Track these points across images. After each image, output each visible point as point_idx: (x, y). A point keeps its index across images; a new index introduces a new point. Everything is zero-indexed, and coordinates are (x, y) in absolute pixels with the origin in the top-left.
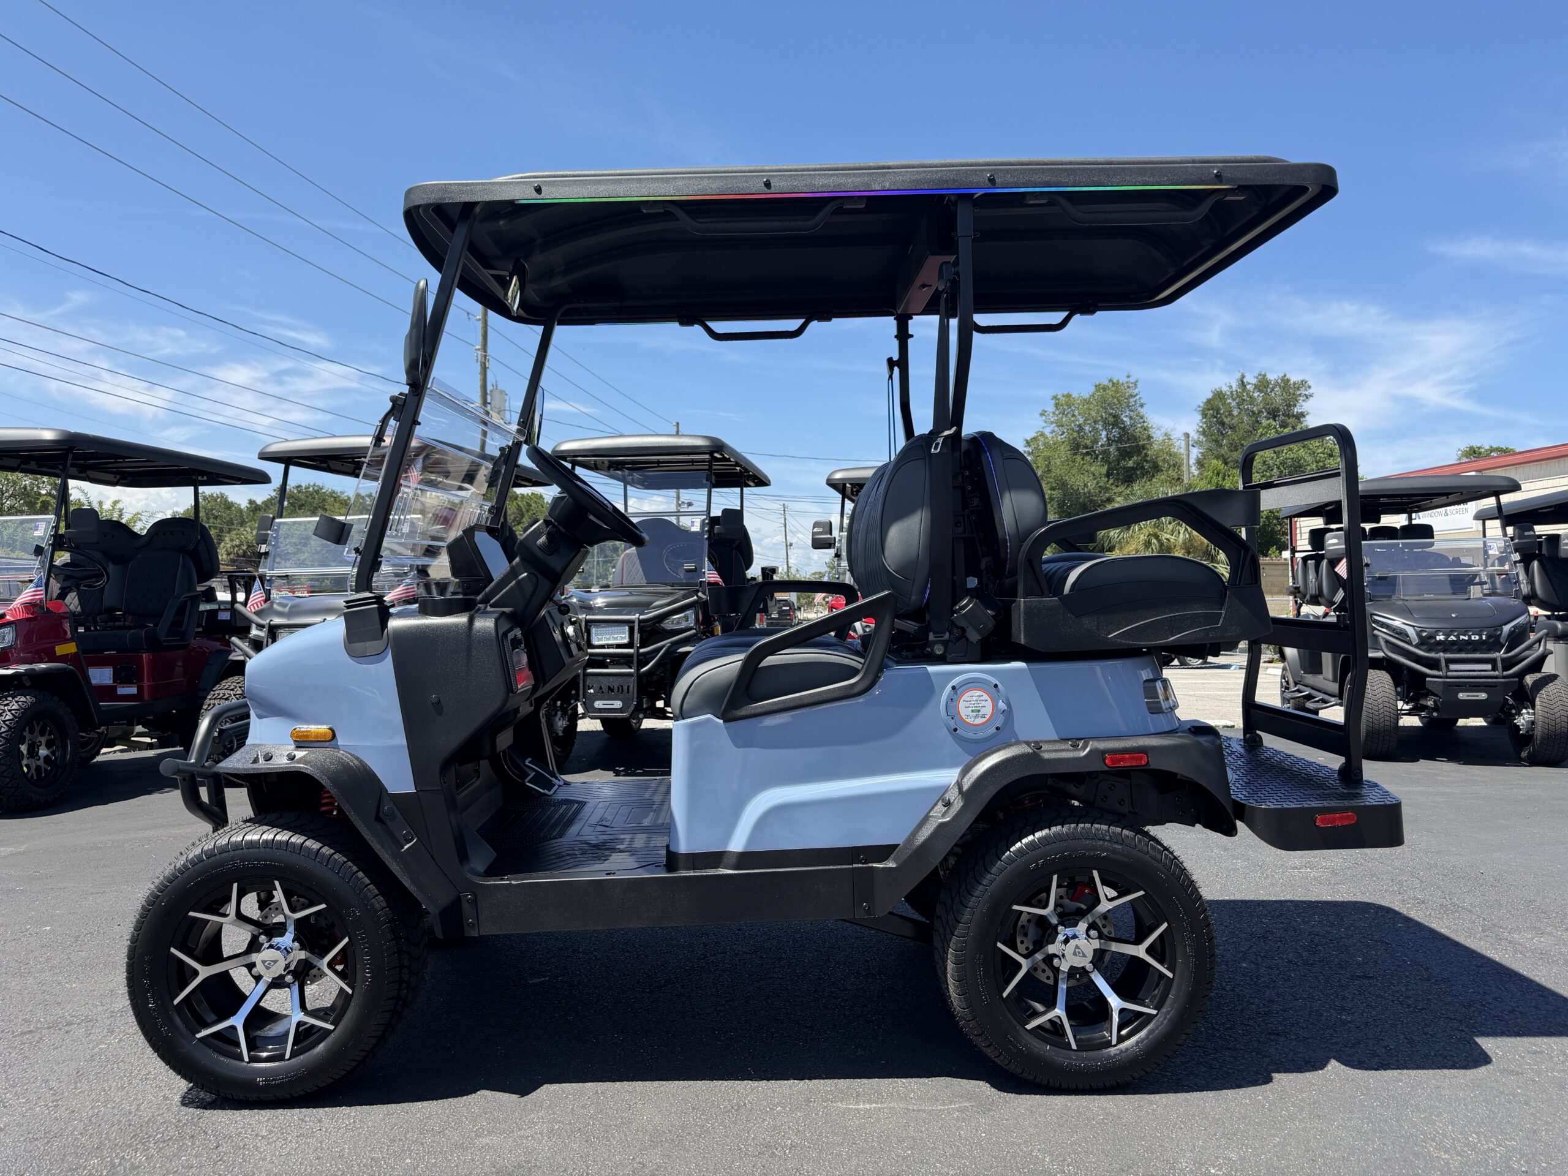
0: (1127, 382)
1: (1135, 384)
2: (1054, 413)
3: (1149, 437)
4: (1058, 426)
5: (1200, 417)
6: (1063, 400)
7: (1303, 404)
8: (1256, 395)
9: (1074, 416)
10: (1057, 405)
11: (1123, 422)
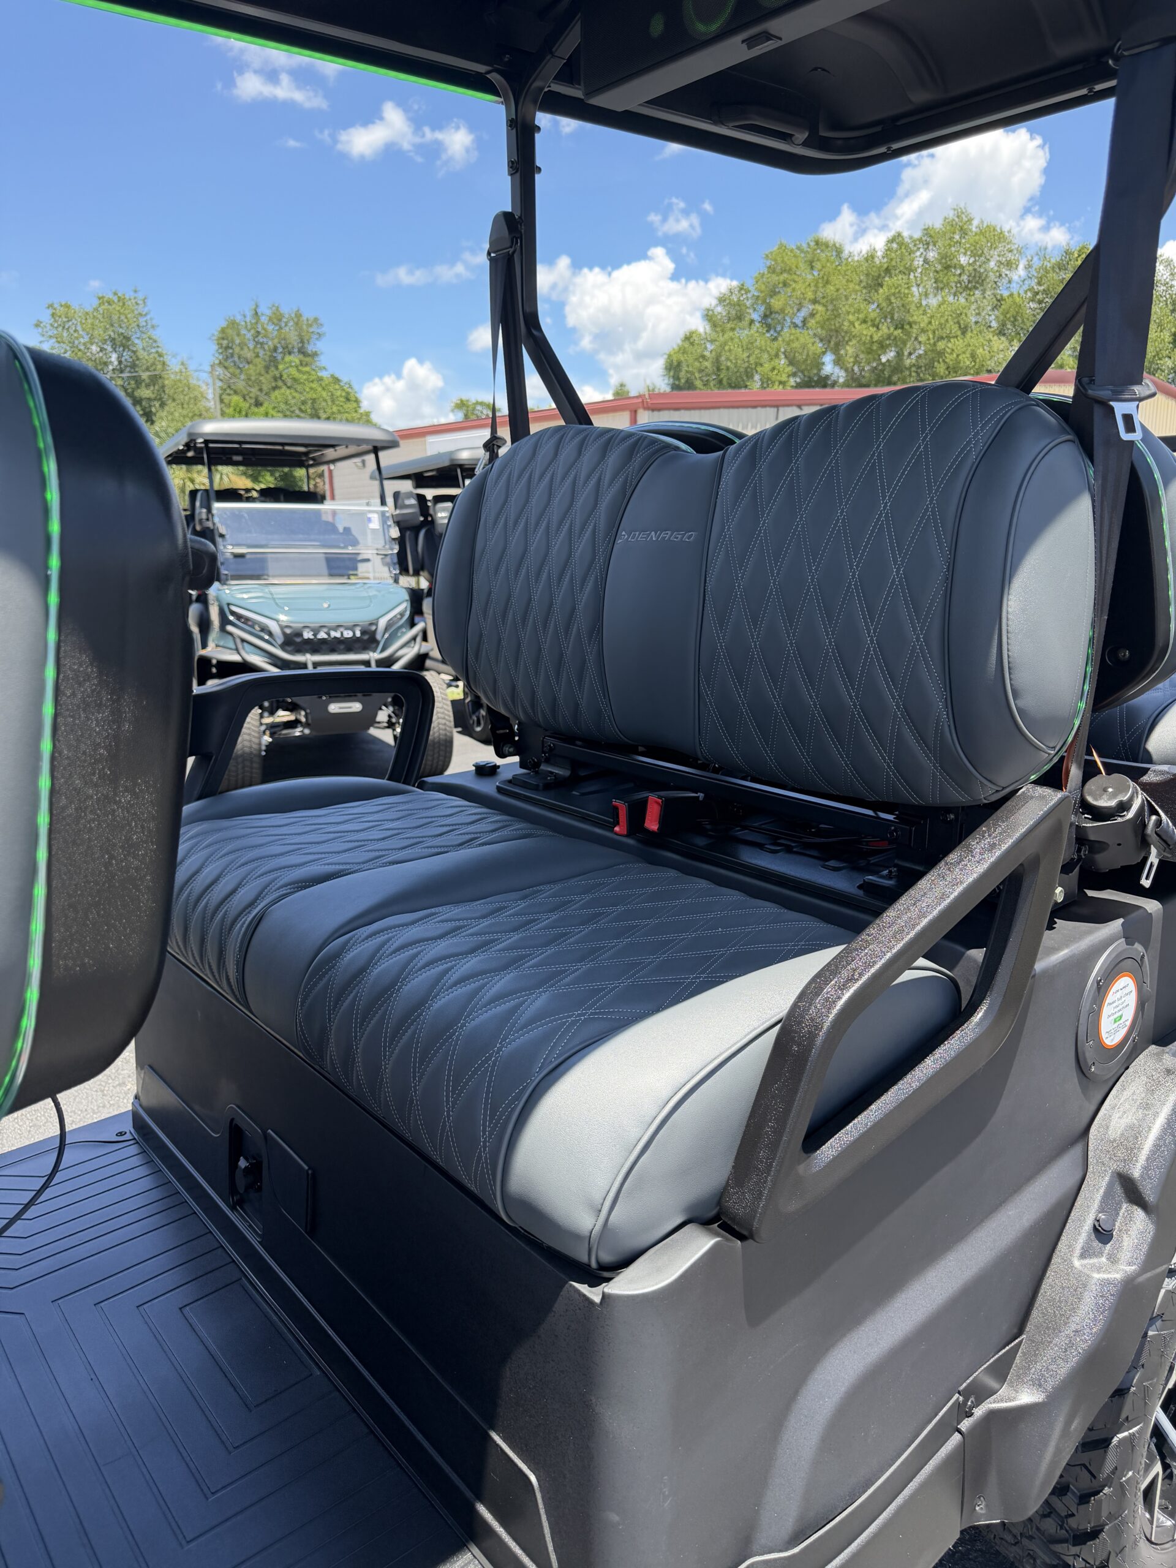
1: (144, 300)
2: (52, 325)
5: (216, 347)
6: (61, 311)
7: (318, 343)
8: (270, 328)
10: (53, 315)
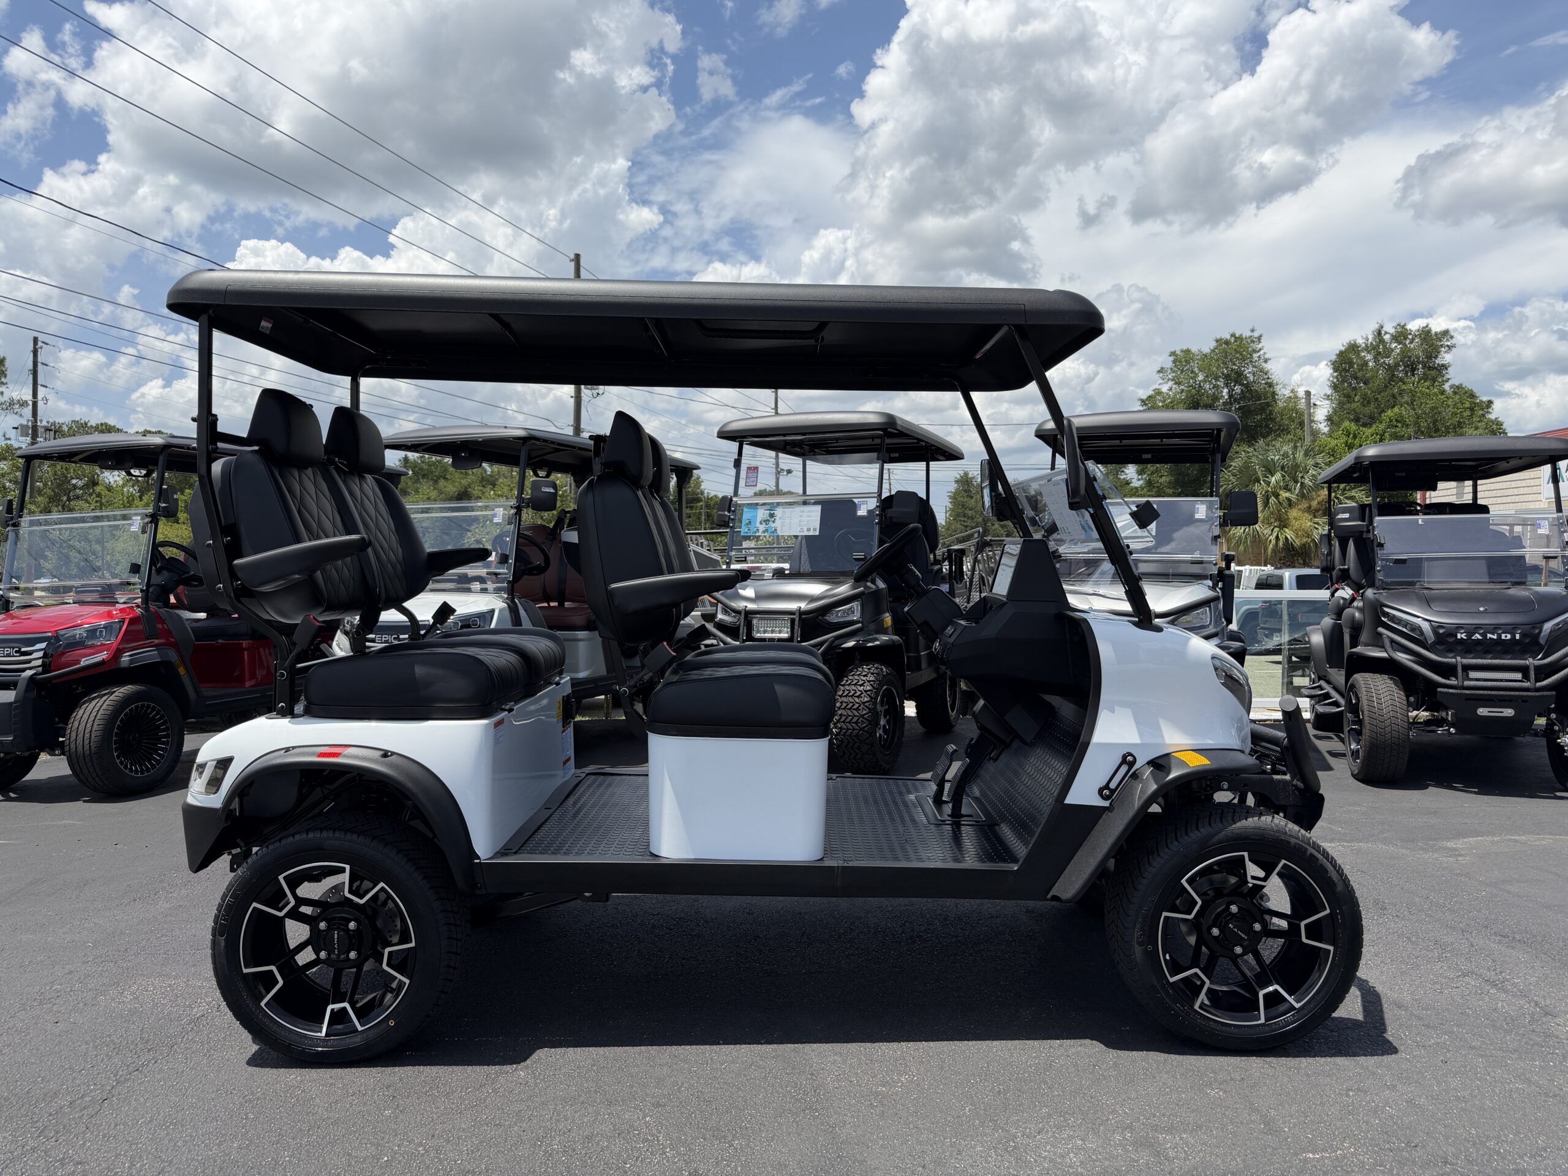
3: (1274, 394)
4: (1176, 383)
9: (1192, 372)
11: (1246, 378)
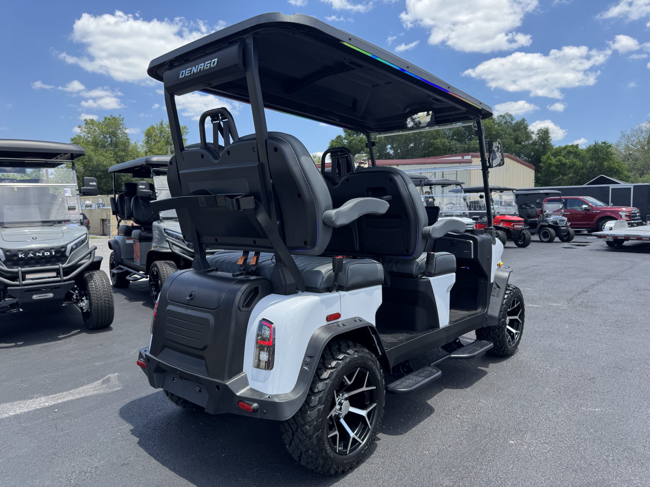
0: (119, 118)
